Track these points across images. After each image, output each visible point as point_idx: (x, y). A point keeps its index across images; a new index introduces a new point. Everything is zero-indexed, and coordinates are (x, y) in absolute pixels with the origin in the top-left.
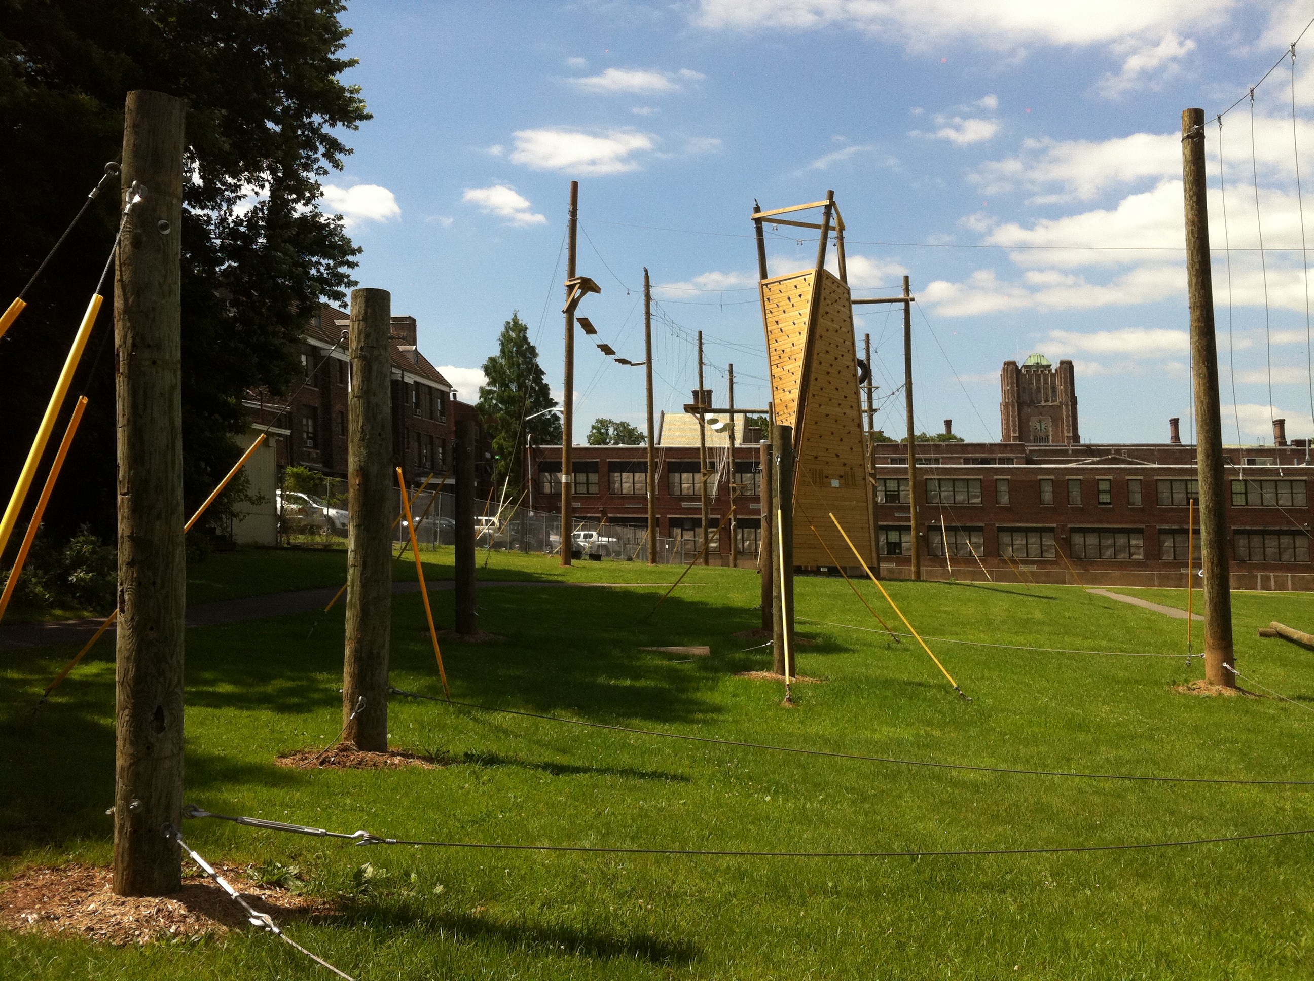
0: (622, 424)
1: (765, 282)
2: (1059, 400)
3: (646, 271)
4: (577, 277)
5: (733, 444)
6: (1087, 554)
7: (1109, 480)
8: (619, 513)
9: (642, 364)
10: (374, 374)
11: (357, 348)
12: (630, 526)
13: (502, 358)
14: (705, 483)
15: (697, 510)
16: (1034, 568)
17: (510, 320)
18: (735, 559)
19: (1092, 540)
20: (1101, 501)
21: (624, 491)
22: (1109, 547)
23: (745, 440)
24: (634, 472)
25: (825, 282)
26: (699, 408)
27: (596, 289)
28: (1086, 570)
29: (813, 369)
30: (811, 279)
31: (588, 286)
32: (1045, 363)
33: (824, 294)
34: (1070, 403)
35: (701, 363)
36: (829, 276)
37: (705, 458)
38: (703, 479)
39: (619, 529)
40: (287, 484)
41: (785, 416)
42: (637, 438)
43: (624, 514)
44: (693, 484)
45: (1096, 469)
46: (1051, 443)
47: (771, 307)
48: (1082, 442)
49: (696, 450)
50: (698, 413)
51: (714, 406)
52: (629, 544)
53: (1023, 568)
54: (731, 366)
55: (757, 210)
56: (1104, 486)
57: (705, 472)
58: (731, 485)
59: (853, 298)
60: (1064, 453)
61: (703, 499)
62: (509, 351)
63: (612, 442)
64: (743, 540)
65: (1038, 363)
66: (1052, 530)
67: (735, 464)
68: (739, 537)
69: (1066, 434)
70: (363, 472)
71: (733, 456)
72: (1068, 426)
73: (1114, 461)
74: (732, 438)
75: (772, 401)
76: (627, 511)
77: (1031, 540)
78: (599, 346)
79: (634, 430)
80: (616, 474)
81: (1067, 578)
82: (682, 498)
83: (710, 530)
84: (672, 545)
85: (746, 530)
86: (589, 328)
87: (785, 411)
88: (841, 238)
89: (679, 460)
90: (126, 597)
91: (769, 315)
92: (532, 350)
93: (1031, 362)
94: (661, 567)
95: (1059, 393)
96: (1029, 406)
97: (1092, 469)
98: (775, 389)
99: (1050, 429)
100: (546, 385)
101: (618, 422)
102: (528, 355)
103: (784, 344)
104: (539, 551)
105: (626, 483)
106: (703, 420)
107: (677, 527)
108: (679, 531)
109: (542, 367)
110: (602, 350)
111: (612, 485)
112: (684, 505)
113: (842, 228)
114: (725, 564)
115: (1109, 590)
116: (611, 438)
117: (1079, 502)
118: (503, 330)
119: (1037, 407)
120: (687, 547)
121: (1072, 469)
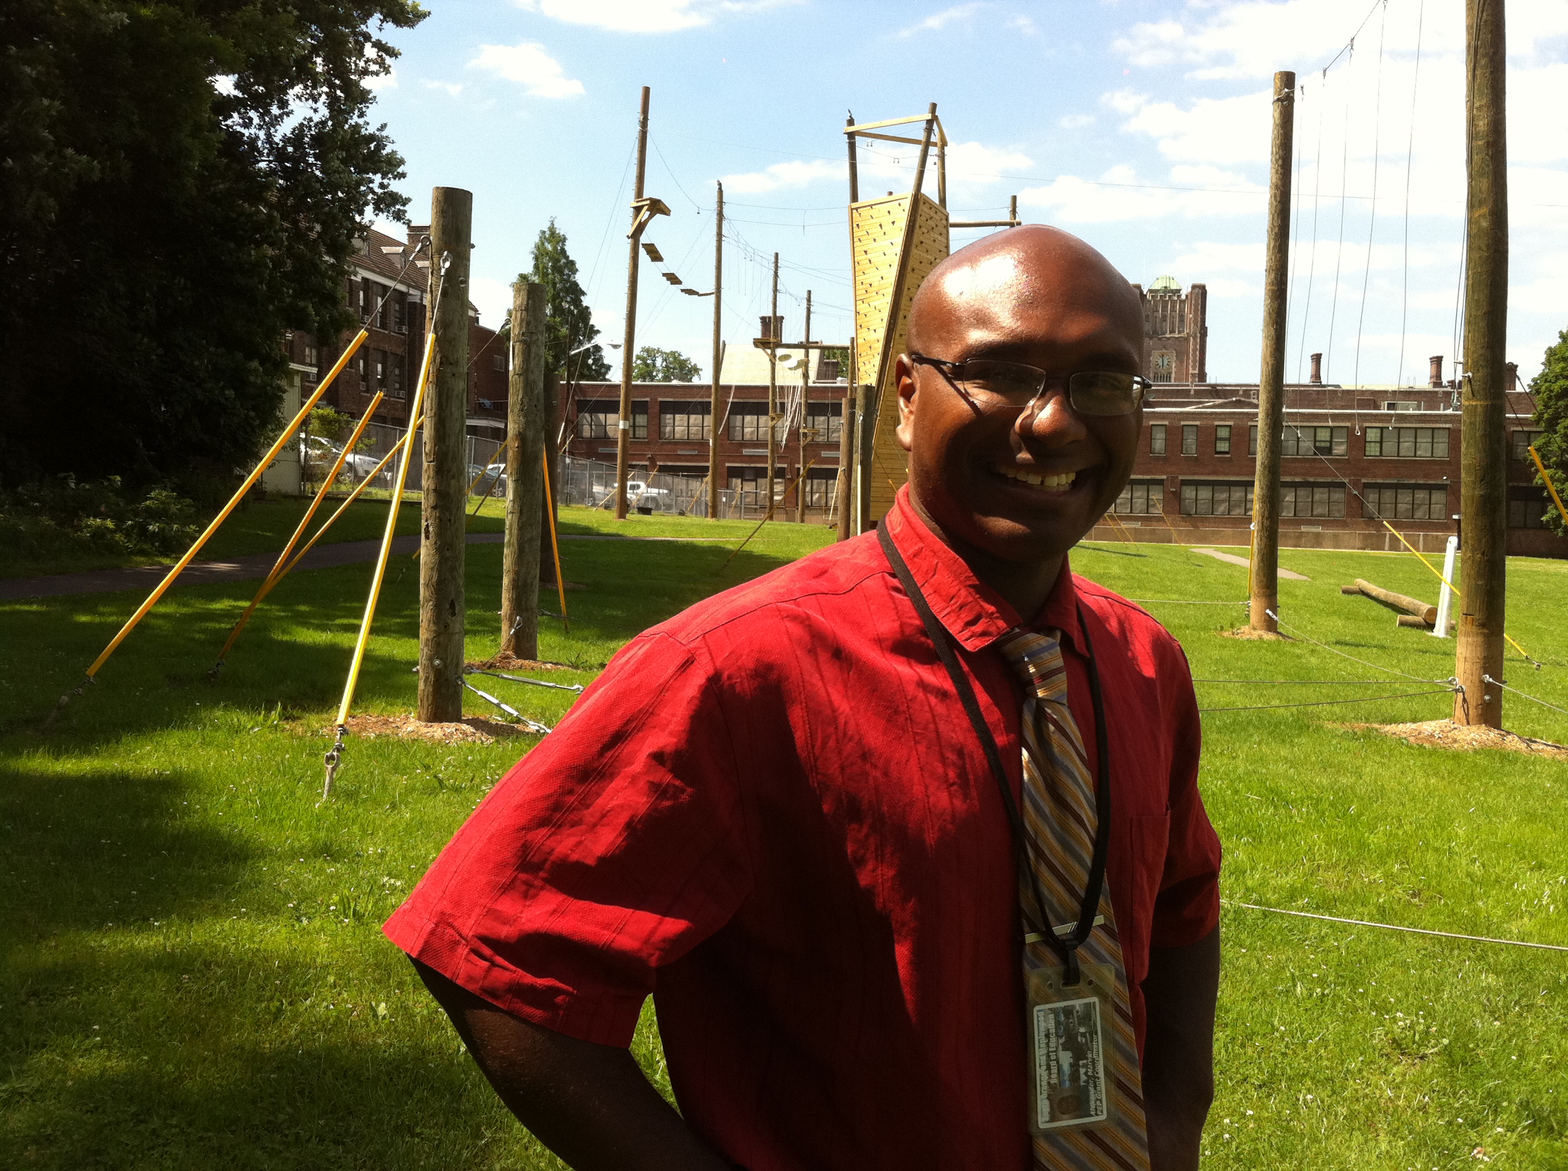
0: (673, 353)
1: (855, 205)
2: (1186, 331)
3: (720, 184)
4: (645, 197)
5: (806, 383)
6: (1198, 511)
7: (1230, 426)
8: (670, 461)
9: (710, 294)
10: (533, 355)
11: (519, 334)
12: (683, 476)
13: (535, 275)
14: (773, 428)
15: (763, 458)
16: (1137, 525)
17: (546, 229)
18: (803, 514)
19: (1205, 493)
20: (1218, 449)
21: (677, 436)
22: (1223, 501)
23: (820, 375)
24: (688, 414)
25: (922, 208)
26: (770, 343)
27: (665, 211)
28: (1196, 527)
29: (903, 306)
30: (907, 204)
31: (657, 207)
32: (1174, 287)
33: (920, 221)
34: (1199, 335)
35: (775, 290)
36: (927, 201)
37: (773, 400)
38: (770, 424)
39: (669, 479)
40: (311, 427)
41: (868, 357)
42: (690, 371)
43: (676, 461)
44: (758, 428)
45: (1216, 413)
46: (1173, 382)
47: (860, 234)
48: (1208, 382)
49: (765, 389)
50: (769, 348)
51: (785, 340)
52: (681, 496)
53: (1124, 525)
54: (809, 292)
55: (851, 122)
56: (1223, 433)
57: (774, 415)
58: (801, 431)
59: (952, 220)
60: (1186, 393)
61: (769, 446)
62: (544, 267)
63: (660, 375)
64: (812, 493)
65: (1166, 287)
66: (1160, 482)
67: (808, 405)
68: (808, 489)
69: (1191, 371)
70: (521, 437)
71: (806, 397)
72: (1194, 361)
73: (1239, 404)
74: (806, 376)
75: (854, 336)
76: (680, 458)
77: (1137, 494)
78: (664, 275)
79: (686, 361)
80: (669, 416)
81: (1175, 536)
82: (744, 444)
83: (775, 480)
84: (731, 498)
85: (815, 481)
86: (654, 254)
87: (869, 352)
88: (942, 157)
89: (742, 401)
90: (431, 529)
91: (857, 244)
92: (571, 265)
93: (1158, 286)
94: (723, 522)
95: (1187, 321)
96: (1151, 338)
97: (1212, 413)
98: (858, 327)
99: (1174, 365)
100: (587, 308)
101: (668, 351)
102: (566, 271)
103: (871, 276)
104: (582, 503)
105: (679, 426)
106: (775, 356)
107: (737, 477)
108: (739, 481)
109: (583, 286)
110: (668, 279)
111: (662, 429)
112: (746, 451)
113: (944, 144)
114: (791, 519)
115: (1217, 550)
116: (659, 371)
117: (1194, 451)
118: (537, 240)
119: (1160, 339)
120: (748, 500)
121: (1188, 413)
